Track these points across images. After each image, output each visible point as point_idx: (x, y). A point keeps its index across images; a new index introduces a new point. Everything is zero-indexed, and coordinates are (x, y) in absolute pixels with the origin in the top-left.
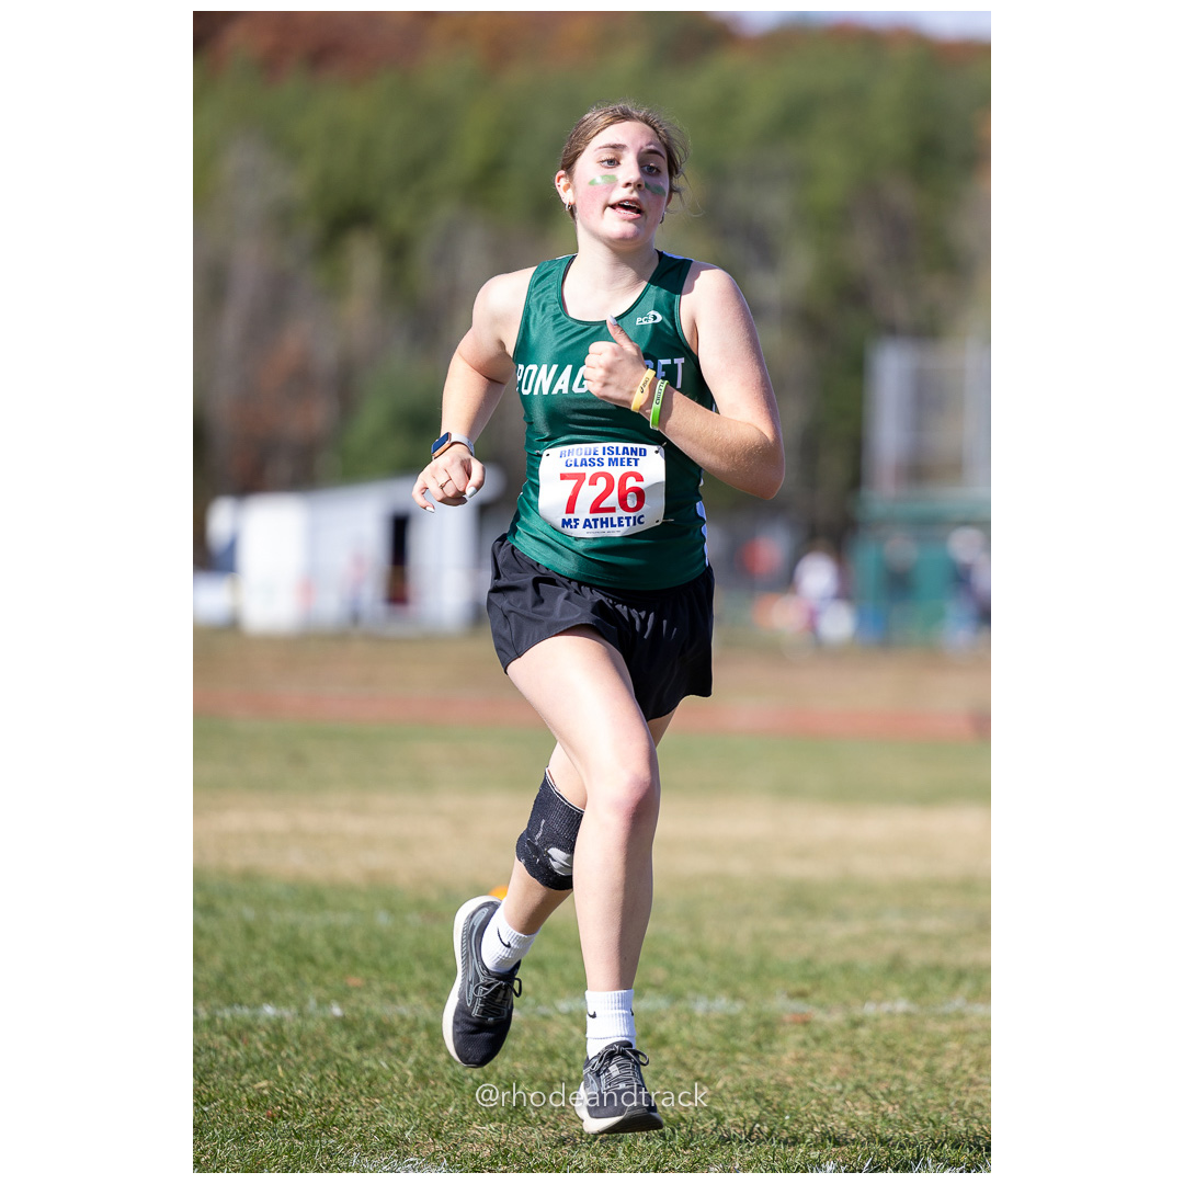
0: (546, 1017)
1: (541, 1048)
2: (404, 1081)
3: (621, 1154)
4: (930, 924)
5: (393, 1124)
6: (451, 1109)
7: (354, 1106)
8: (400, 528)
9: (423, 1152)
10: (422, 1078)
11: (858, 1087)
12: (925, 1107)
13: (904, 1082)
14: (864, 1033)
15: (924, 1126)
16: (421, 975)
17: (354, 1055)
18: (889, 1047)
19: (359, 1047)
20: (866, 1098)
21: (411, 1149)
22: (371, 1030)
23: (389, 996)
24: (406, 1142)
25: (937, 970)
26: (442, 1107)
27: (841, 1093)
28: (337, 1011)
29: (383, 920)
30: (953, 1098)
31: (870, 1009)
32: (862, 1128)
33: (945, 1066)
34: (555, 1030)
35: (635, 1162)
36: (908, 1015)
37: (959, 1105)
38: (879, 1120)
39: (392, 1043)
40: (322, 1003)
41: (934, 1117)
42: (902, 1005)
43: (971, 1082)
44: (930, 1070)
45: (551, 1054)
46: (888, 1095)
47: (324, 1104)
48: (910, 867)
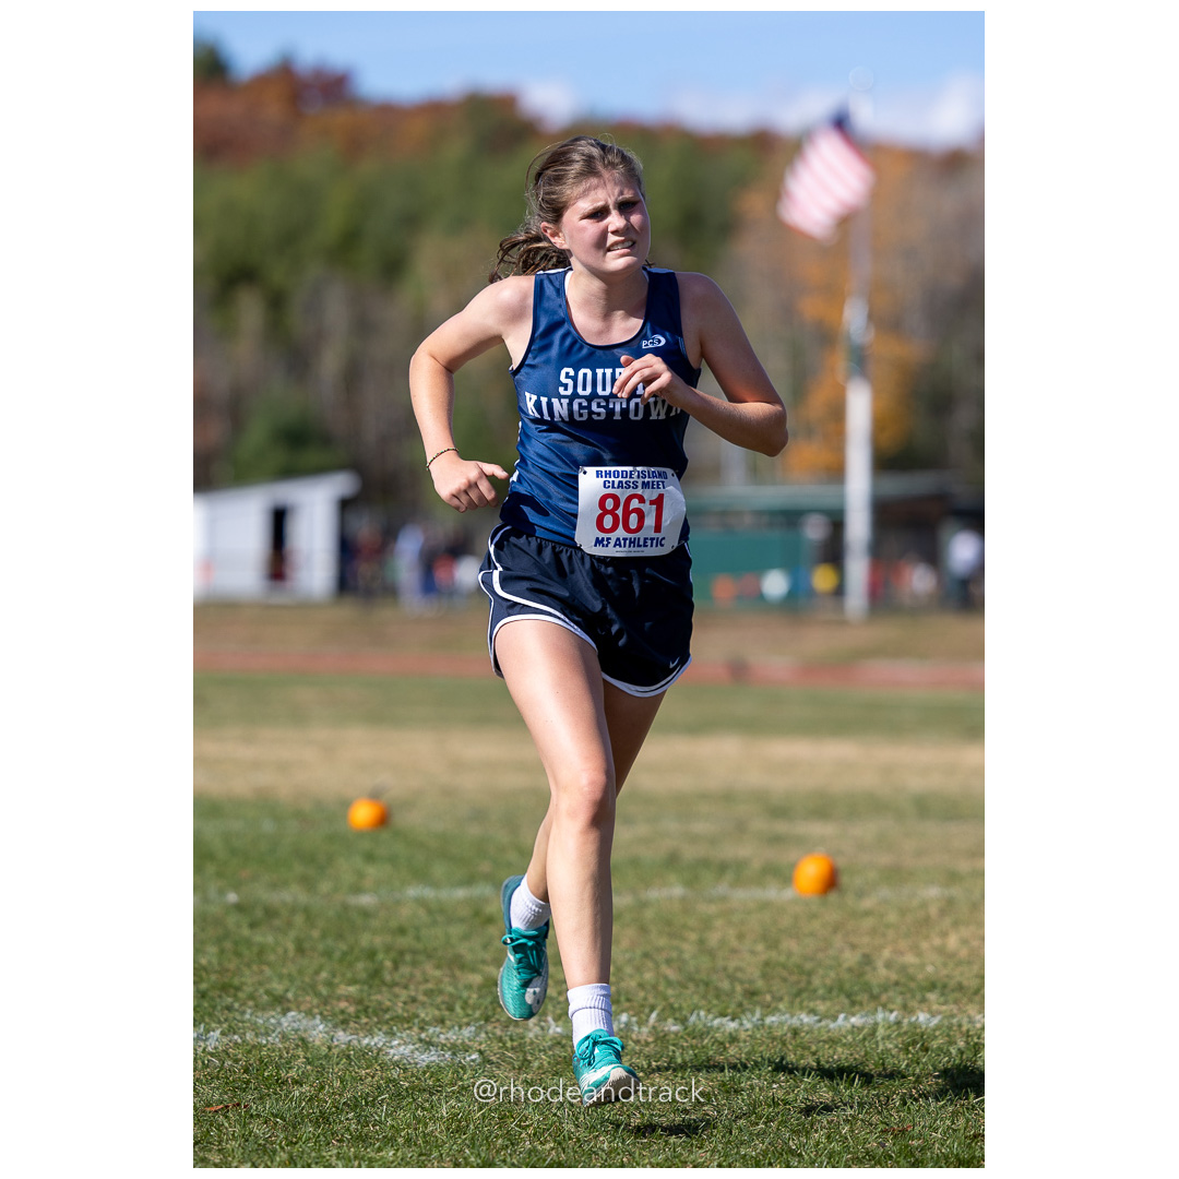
0: (398, 903)
1: (393, 924)
2: (286, 951)
3: (458, 1009)
4: (700, 827)
5: (278, 987)
6: (324, 975)
7: (247, 972)
8: (279, 520)
9: (303, 1008)
10: (300, 950)
11: (646, 955)
12: (698, 971)
13: (681, 952)
14: (649, 914)
15: (697, 985)
16: (299, 869)
17: (246, 932)
18: (669, 923)
19: (253, 925)
20: (650, 964)
21: (292, 1006)
22: (259, 913)
23: (274, 886)
24: (289, 1001)
25: (705, 863)
26: (317, 973)
27: (630, 961)
28: (232, 897)
29: (268, 826)
30: (720, 963)
31: (653, 894)
32: (649, 987)
33: (713, 938)
34: (405, 912)
35: (468, 1015)
36: (683, 899)
37: (725, 969)
38: (661, 980)
39: (277, 922)
40: (222, 892)
41: (705, 978)
42: (678, 891)
43: (734, 951)
44: (701, 942)
45: (402, 931)
46: (668, 962)
47: (223, 971)
48: (682, 783)
